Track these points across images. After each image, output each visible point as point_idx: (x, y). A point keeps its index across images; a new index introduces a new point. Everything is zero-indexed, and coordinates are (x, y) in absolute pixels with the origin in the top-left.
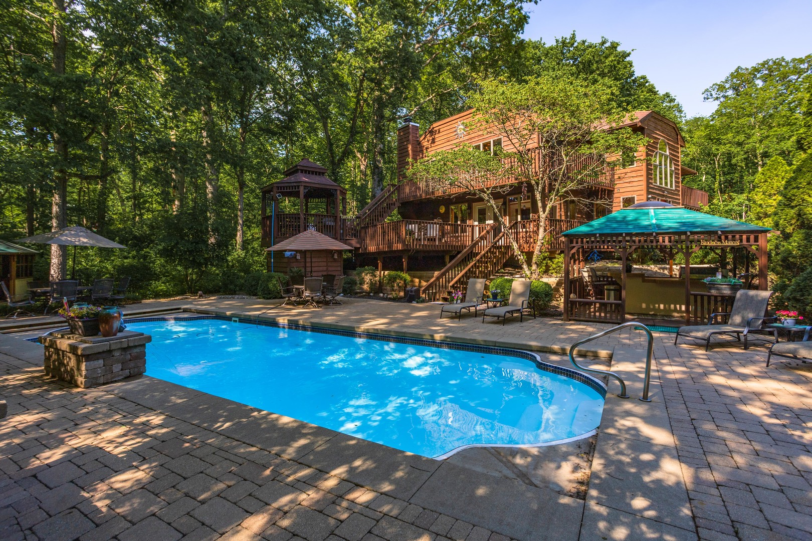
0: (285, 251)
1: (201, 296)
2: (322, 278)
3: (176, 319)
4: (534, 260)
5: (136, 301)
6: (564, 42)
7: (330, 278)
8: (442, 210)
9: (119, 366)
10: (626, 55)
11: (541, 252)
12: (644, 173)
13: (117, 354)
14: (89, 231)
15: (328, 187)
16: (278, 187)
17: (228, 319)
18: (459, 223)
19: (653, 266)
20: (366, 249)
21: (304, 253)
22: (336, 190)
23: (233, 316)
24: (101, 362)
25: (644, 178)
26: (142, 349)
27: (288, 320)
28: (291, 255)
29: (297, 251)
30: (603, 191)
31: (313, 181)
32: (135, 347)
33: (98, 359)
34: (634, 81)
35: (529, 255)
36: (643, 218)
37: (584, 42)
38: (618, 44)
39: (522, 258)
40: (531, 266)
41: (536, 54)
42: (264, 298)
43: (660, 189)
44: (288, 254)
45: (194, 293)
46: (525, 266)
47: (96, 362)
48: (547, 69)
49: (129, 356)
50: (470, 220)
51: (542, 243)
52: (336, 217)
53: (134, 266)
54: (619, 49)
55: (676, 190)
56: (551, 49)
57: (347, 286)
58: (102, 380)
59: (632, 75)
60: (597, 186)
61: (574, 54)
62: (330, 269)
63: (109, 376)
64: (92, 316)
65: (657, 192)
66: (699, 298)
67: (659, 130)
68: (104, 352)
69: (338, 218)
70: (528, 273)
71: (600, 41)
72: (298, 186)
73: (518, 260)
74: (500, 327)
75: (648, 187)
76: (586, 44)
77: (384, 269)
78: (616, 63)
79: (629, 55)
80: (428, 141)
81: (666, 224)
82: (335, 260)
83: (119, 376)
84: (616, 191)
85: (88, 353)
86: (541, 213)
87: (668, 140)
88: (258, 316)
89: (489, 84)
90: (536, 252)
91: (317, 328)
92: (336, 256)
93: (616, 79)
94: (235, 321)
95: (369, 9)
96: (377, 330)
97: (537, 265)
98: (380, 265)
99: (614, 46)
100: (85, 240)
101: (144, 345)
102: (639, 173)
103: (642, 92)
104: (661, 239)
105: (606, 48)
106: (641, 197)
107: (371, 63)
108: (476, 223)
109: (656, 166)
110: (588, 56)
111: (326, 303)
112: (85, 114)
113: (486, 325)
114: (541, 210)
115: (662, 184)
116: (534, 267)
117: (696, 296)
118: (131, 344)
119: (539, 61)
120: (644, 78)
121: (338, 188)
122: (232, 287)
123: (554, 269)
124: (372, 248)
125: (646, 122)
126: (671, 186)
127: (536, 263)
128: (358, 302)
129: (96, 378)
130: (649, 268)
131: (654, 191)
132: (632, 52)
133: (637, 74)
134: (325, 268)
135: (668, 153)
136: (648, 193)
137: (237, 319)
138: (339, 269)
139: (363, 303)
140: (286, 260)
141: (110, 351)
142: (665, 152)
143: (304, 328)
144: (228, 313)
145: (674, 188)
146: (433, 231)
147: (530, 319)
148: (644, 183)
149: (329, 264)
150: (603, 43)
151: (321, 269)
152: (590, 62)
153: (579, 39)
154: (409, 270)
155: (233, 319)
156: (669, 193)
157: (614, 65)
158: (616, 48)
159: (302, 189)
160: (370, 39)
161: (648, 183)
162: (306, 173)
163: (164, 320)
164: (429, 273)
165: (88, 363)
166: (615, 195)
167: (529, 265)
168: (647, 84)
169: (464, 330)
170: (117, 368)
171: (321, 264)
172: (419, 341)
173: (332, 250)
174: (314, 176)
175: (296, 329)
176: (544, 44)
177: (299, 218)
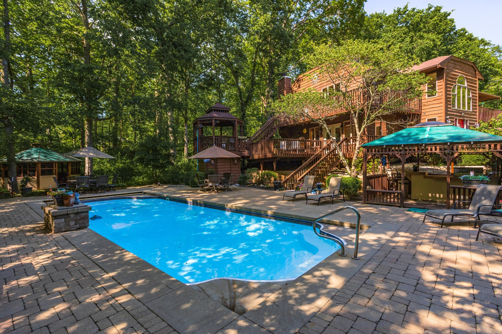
0: (205, 159)
1: (159, 185)
2: (222, 175)
3: (137, 198)
4: (353, 163)
5: (123, 187)
6: (399, 11)
7: (227, 175)
8: (305, 131)
9: (74, 223)
10: (447, 15)
11: (358, 158)
12: (443, 101)
13: (72, 216)
14: (95, 149)
15: (230, 119)
16: (200, 121)
17: (164, 198)
18: (315, 139)
19: (442, 167)
20: (253, 157)
21: (216, 160)
22: (235, 121)
23: (167, 197)
24: (63, 220)
25: (443, 104)
26: (86, 214)
27: (193, 200)
28: (208, 161)
29: (211, 159)
30: (414, 115)
31: (220, 116)
32: (83, 212)
33: (61, 218)
34: (455, 33)
35: (350, 159)
36: (421, 134)
37: (414, 9)
38: (440, 7)
39: (345, 162)
40: (351, 167)
41: (378, 21)
42: (192, 187)
43: (458, 111)
44: (205, 160)
45: (156, 183)
46: (347, 167)
47: (60, 220)
48: (387, 32)
49: (79, 218)
50: (321, 137)
51: (358, 152)
52: (235, 137)
53: (124, 168)
54: (442, 11)
55: (473, 111)
56: (390, 16)
57: (242, 180)
58: (64, 230)
59: (454, 29)
60: (409, 112)
61: (406, 19)
62: (232, 169)
63: (68, 228)
64: (61, 196)
65: (455, 114)
66: (457, 190)
67: (458, 69)
68: (64, 215)
69: (237, 138)
70: (349, 172)
71: (427, 7)
72: (212, 120)
73: (343, 163)
74: (316, 207)
75: (446, 111)
76: (415, 11)
77: (264, 169)
78: (438, 21)
79: (449, 14)
80: (296, 87)
81: (437, 138)
82: (235, 164)
83: (73, 227)
84: (423, 114)
85: (55, 215)
86: (357, 132)
87: (467, 75)
88: (178, 197)
89: (321, 49)
90: (354, 158)
91: (207, 205)
92: (236, 162)
93: (439, 33)
94: (168, 200)
95: (255, 5)
96: (237, 207)
97: (355, 166)
98: (262, 166)
99: (438, 9)
100: (92, 154)
101: (87, 212)
102: (439, 101)
103: (462, 40)
104: (429, 148)
105: (432, 11)
106: (441, 118)
107: (257, 40)
108: (325, 139)
109: (454, 95)
110: (416, 19)
111: (223, 190)
112: (93, 85)
113: (308, 205)
114: (357, 130)
115: (460, 108)
116: (353, 168)
117: (454, 188)
118: (80, 211)
119: (381, 26)
120: (463, 30)
121: (236, 120)
122: (176, 180)
123: (370, 169)
124: (256, 157)
125: (445, 64)
126: (469, 108)
127: (354, 165)
128: (244, 189)
129: (61, 228)
130: (439, 168)
131: (453, 113)
132: (452, 12)
133: (458, 28)
134: (229, 169)
135: (466, 85)
136: (447, 114)
137: (169, 199)
138: (238, 169)
139: (247, 190)
140: (205, 164)
141: (67, 215)
142: (464, 84)
143: (201, 205)
144: (165, 195)
145: (471, 110)
146: (296, 145)
147: (340, 202)
148: (443, 108)
149: (232, 166)
150: (430, 8)
151: (227, 169)
152: (418, 23)
153: (410, 8)
154: (278, 170)
155: (167, 198)
156: (465, 114)
157: (437, 23)
158: (439, 10)
159: (213, 121)
160: (256, 24)
161: (447, 108)
162: (217, 111)
163: (131, 198)
164: (288, 172)
165: (56, 220)
166: (422, 118)
167: (350, 166)
168: (467, 34)
169: (289, 208)
170: (72, 223)
171: (226, 167)
172: (259, 214)
173: (234, 158)
174: (221, 113)
175: (196, 205)
176: (386, 14)
177: (212, 139)
